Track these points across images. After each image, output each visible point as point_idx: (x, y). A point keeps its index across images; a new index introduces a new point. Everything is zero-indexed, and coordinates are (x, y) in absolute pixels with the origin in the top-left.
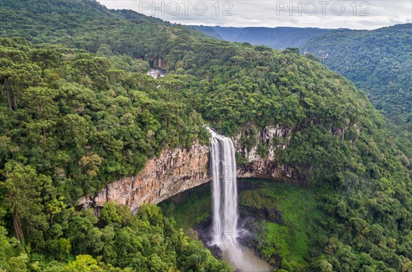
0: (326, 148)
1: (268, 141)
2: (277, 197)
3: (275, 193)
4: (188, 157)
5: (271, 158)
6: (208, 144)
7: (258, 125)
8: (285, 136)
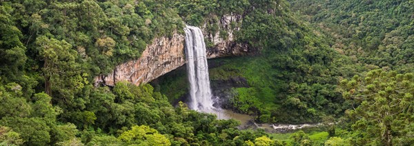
0: (268, 24)
1: (226, 26)
2: (239, 68)
3: (237, 66)
4: (169, 45)
5: (231, 39)
6: (184, 34)
7: (218, 15)
8: (238, 20)
